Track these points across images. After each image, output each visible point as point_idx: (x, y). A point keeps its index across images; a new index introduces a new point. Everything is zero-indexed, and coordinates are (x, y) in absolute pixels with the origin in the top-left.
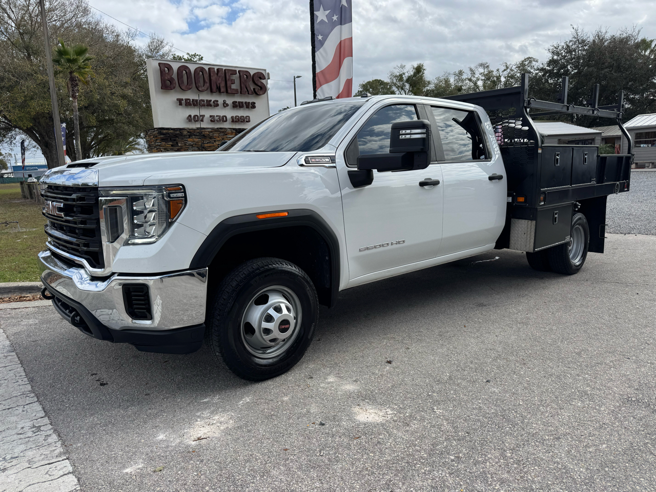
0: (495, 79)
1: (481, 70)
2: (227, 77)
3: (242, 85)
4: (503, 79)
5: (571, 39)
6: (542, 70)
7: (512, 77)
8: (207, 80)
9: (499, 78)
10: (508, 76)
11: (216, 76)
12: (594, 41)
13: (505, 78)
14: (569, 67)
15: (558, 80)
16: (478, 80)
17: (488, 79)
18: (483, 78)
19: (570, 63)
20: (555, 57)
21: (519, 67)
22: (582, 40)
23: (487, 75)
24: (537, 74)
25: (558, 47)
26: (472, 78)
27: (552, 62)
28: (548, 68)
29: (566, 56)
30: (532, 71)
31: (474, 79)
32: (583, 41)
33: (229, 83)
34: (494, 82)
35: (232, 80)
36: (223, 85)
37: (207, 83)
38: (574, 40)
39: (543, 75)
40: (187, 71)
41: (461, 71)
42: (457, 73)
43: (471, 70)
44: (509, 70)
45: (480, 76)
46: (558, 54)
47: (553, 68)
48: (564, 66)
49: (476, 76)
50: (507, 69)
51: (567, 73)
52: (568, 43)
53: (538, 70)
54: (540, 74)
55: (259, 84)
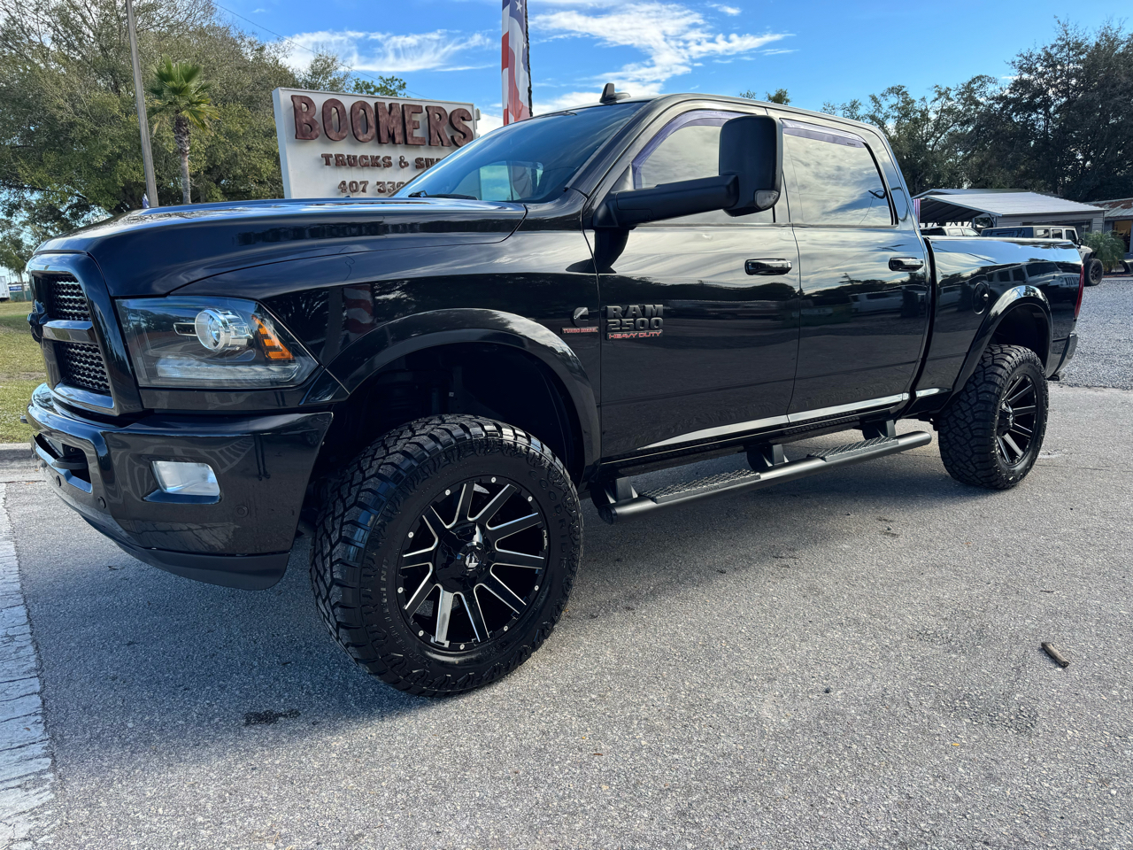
0: (918, 115)
1: (893, 99)
2: (407, 118)
3: (432, 131)
4: (933, 116)
5: (1054, 42)
6: (1001, 99)
7: (950, 111)
8: (372, 122)
9: (924, 114)
10: (942, 110)
11: (387, 115)
12: (1097, 44)
13: (937, 113)
14: (1050, 92)
15: (1030, 115)
16: (887, 117)
17: (905, 115)
18: (896, 114)
19: (1052, 86)
20: (1025, 76)
21: (962, 94)
22: (1076, 43)
23: (903, 108)
24: (991, 106)
25: (1031, 56)
26: (876, 114)
27: (1019, 85)
28: (1012, 95)
29: (1045, 73)
30: (982, 100)
31: (880, 116)
32: (1078, 45)
33: (409, 127)
34: (915, 121)
35: (414, 122)
36: (398, 130)
37: (371, 127)
38: (1060, 43)
39: (1002, 109)
40: (339, 109)
41: (855, 102)
42: (848, 105)
43: (874, 99)
44: (943, 99)
45: (890, 110)
46: (1030, 71)
47: (1021, 94)
48: (1042, 92)
49: (884, 111)
50: (939, 97)
51: (1046, 103)
52: (1049, 50)
53: (993, 99)
54: (997, 106)
55: (461, 129)
